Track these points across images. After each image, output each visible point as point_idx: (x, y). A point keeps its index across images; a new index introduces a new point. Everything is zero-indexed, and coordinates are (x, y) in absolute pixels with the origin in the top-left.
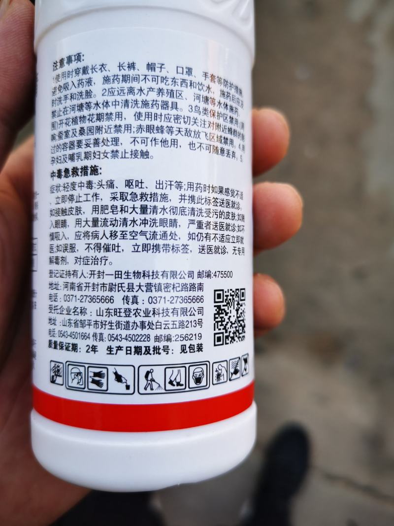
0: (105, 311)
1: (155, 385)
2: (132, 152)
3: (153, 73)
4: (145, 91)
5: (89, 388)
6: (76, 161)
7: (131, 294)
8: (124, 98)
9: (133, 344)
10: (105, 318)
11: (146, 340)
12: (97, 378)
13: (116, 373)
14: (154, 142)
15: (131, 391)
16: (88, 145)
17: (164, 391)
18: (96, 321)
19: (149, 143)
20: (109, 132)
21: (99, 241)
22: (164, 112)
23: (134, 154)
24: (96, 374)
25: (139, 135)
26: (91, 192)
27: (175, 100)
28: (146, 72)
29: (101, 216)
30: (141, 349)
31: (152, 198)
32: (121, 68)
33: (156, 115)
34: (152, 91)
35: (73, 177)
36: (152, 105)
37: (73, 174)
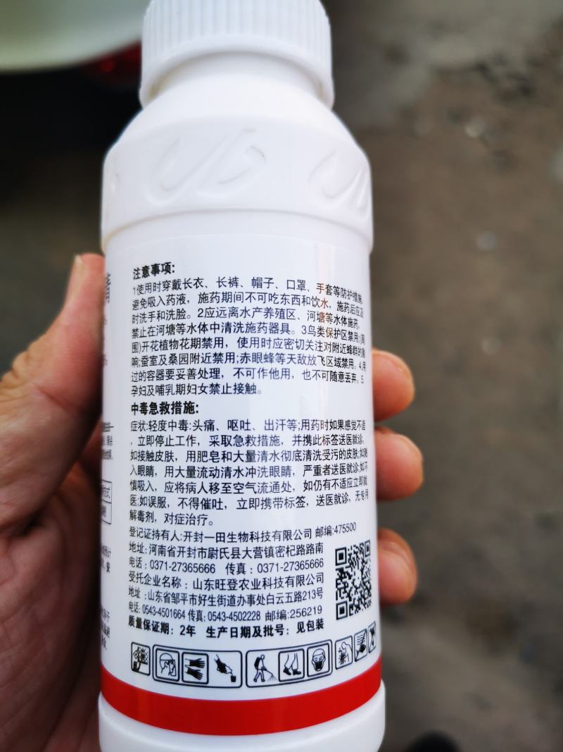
0: (204, 583)
1: (266, 675)
2: (235, 386)
3: (260, 290)
4: (251, 313)
5: (185, 679)
6: (165, 394)
7: (236, 562)
8: (226, 320)
9: (239, 624)
10: (203, 592)
11: (255, 618)
12: (194, 668)
13: (218, 662)
14: (261, 374)
15: (237, 683)
16: (180, 376)
17: (278, 682)
18: (193, 596)
19: (256, 375)
20: (207, 361)
21: (196, 496)
22: (273, 336)
23: (239, 389)
24: (193, 663)
25: (244, 365)
26: (186, 434)
27: (286, 321)
28: (251, 289)
29: (198, 465)
30: (249, 630)
31: (261, 442)
32: (221, 284)
33: (264, 341)
34: (259, 311)
35: (162, 414)
36: (259, 328)
37: (162, 410)
